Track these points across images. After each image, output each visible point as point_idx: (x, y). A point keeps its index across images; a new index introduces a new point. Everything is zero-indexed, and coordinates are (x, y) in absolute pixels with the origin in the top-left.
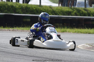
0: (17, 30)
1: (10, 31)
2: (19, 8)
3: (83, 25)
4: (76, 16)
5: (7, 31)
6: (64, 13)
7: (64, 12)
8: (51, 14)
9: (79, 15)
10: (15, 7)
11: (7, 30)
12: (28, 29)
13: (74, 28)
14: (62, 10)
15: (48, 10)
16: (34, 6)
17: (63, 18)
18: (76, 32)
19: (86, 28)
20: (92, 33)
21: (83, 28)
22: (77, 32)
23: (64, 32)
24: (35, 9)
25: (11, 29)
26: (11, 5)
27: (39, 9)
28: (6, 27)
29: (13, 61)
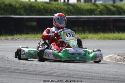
0: (19, 39)
1: (8, 40)
2: (20, 7)
3: (112, 27)
4: (102, 15)
5: (4, 41)
6: (84, 12)
7: (83, 10)
8: (66, 13)
9: (105, 14)
10: (15, 6)
11: (4, 39)
12: (33, 37)
13: (98, 32)
14: (81, 7)
15: (61, 8)
16: (41, 4)
17: (82, 19)
18: (101, 38)
19: (115, 31)
20: (123, 38)
21: (111, 32)
22: (103, 38)
23: (85, 39)
24: (42, 7)
25: (9, 37)
26: (8, 4)
27: (49, 8)
28: (3, 36)
29: (9, 82)
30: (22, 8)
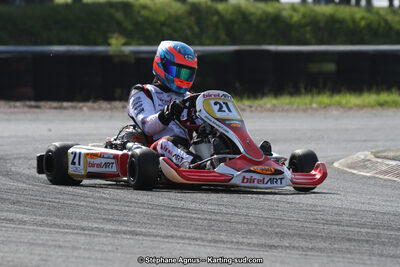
30: (306, 25)
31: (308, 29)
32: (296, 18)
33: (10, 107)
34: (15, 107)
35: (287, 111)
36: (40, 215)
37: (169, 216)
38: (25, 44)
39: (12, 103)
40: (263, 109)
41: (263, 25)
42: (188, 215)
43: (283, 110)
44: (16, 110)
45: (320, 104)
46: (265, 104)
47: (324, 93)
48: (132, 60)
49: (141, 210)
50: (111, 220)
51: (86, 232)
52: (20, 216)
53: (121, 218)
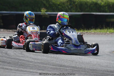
31: (106, 7)
32: (103, 4)
33: (8, 31)
34: (9, 31)
35: (99, 34)
36: (17, 67)
37: (59, 68)
38: (14, 11)
39: (9, 30)
40: (91, 33)
41: (92, 6)
42: (65, 68)
43: (98, 34)
44: (10, 32)
45: (110, 32)
46: (92, 32)
47: (111, 28)
48: (48, 17)
49: (50, 66)
50: (40, 69)
51: (32, 73)
52: (10, 68)
53: (43, 69)
